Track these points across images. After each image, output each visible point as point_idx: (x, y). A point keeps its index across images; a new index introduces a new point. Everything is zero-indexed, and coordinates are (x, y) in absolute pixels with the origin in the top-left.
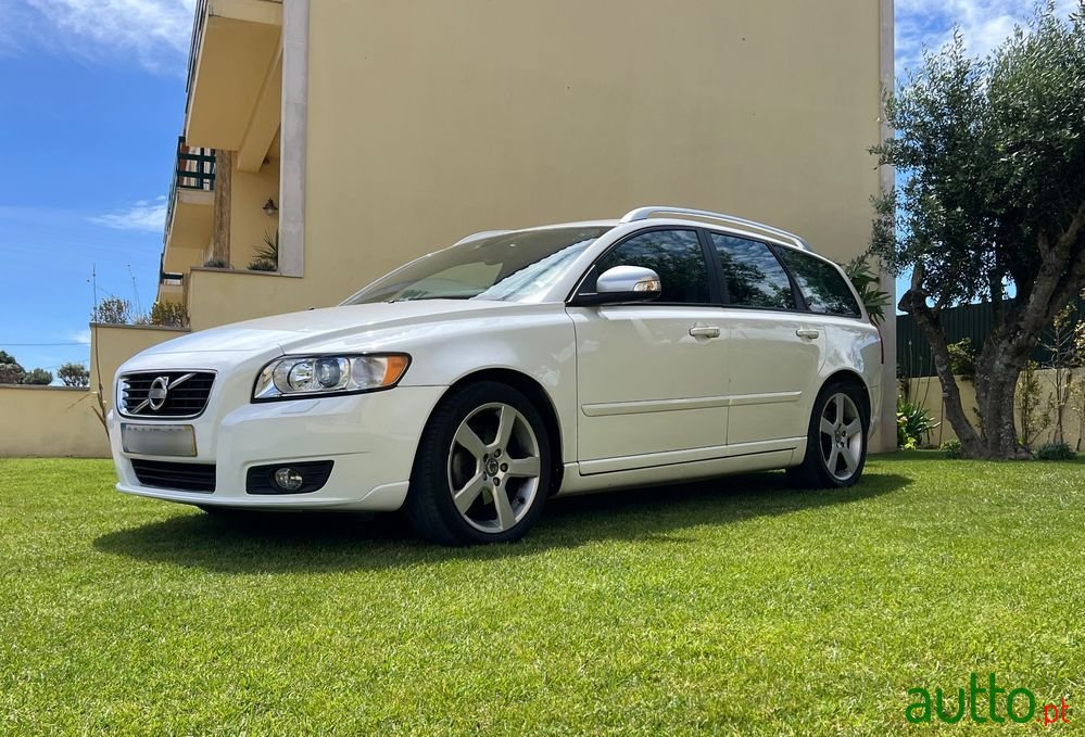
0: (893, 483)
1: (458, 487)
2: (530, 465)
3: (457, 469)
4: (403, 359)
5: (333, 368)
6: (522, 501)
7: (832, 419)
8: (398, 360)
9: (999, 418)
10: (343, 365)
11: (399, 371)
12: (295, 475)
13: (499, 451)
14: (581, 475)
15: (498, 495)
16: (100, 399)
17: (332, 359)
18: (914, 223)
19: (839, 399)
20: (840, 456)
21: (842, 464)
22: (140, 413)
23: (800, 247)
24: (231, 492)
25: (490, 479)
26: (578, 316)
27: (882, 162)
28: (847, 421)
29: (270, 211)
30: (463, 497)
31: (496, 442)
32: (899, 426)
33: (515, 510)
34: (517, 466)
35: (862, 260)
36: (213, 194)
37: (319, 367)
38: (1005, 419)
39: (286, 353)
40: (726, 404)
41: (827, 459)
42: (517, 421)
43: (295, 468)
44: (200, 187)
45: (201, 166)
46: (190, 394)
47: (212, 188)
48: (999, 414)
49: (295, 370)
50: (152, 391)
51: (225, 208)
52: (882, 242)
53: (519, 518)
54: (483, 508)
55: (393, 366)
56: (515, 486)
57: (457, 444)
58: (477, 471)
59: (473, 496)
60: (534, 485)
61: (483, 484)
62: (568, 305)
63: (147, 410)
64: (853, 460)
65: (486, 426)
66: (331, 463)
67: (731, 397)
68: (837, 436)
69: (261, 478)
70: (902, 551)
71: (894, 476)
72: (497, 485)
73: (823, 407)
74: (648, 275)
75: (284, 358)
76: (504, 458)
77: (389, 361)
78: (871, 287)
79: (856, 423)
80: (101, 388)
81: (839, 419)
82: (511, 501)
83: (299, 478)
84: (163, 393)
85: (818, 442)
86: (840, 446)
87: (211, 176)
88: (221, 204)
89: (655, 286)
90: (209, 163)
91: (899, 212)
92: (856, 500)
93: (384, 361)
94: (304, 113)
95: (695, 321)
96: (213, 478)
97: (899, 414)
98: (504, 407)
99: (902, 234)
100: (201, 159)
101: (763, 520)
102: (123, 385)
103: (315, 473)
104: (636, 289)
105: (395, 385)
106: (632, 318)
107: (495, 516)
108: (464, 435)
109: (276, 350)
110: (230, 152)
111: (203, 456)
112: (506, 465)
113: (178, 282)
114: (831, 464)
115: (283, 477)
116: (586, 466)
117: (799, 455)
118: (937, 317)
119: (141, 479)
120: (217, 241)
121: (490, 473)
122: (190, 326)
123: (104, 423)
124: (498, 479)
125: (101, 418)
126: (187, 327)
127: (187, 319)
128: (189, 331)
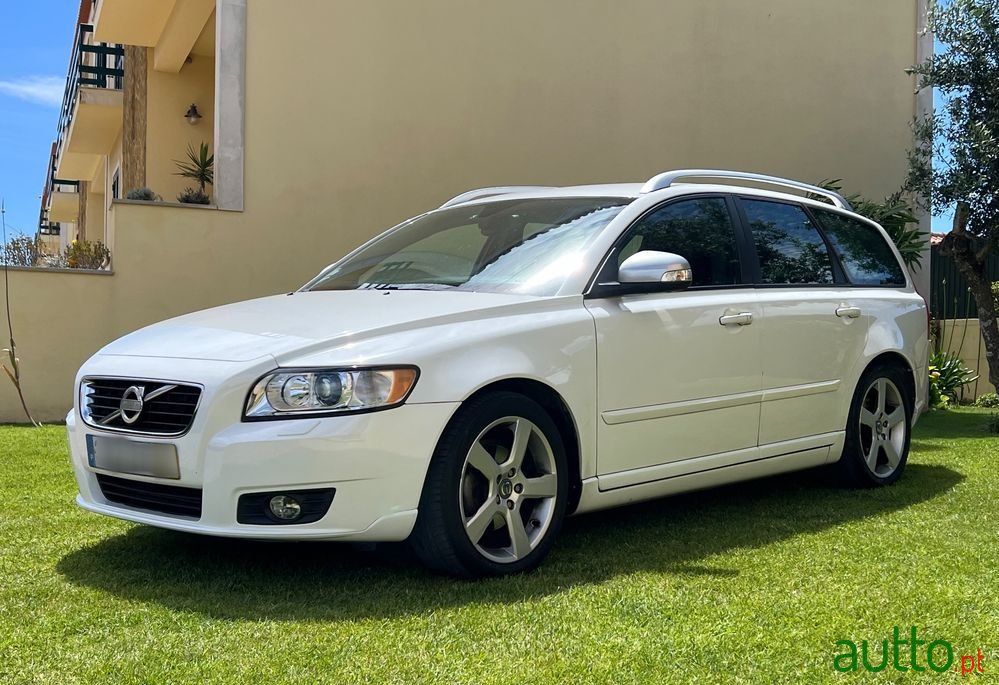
0: (940, 481)
1: (470, 513)
2: (547, 484)
3: (469, 493)
4: (409, 373)
5: (334, 384)
6: (537, 524)
7: (872, 407)
8: (406, 373)
10: (345, 380)
11: (406, 386)
12: (290, 503)
13: (513, 470)
14: (601, 491)
15: (512, 518)
16: (12, 356)
17: (332, 373)
18: (960, 154)
19: (881, 384)
20: (881, 450)
21: (882, 458)
22: (109, 424)
23: (838, 207)
24: (218, 521)
25: (504, 502)
26: (599, 310)
27: (925, 83)
28: (889, 409)
29: (193, 119)
30: (475, 525)
31: (510, 460)
32: (931, 382)
33: (530, 534)
34: (532, 486)
35: (896, 198)
36: (120, 94)
37: (319, 382)
39: (281, 365)
40: (758, 401)
41: (867, 454)
42: (533, 435)
43: (291, 496)
44: (101, 83)
45: (102, 61)
46: (171, 408)
47: (118, 85)
49: (288, 384)
50: (125, 402)
51: (138, 114)
52: (921, 176)
53: (534, 544)
54: (497, 536)
55: (399, 381)
56: (530, 507)
57: (469, 464)
58: (490, 495)
59: (485, 524)
60: (550, 507)
61: (496, 508)
62: (587, 297)
63: (119, 422)
64: (896, 454)
65: (498, 443)
66: (333, 491)
67: (764, 392)
68: (877, 426)
69: (254, 507)
70: (968, 593)
71: (940, 468)
72: (511, 508)
73: (864, 396)
74: (677, 263)
75: (277, 372)
76: (519, 478)
77: (396, 376)
78: (908, 227)
79: (900, 411)
80: (13, 344)
81: (880, 407)
82: (525, 525)
83: (297, 507)
84: (138, 405)
85: (857, 435)
86: (880, 437)
87: (118, 73)
88: (133, 108)
89: (686, 275)
90: (113, 56)
91: (939, 140)
92: (901, 506)
93: (390, 375)
94: (244, 17)
95: (727, 307)
96: (200, 505)
97: (931, 368)
98: (518, 420)
99: (943, 163)
100: (102, 50)
101: (802, 540)
102: (87, 390)
103: (315, 502)
104: (664, 279)
105: (402, 403)
106: (656, 309)
107: (508, 543)
108: (477, 455)
109: (269, 363)
110: (145, 48)
111: (187, 480)
112: (520, 485)
113: (71, 188)
114: (870, 460)
115: (278, 507)
116: (605, 480)
117: (836, 452)
118: (983, 263)
119: (107, 496)
120: (127, 150)
121: (503, 495)
122: (111, 268)
123: (17, 384)
124: (511, 501)
125: (13, 379)
126: (107, 269)
127: (108, 259)
128: (111, 274)
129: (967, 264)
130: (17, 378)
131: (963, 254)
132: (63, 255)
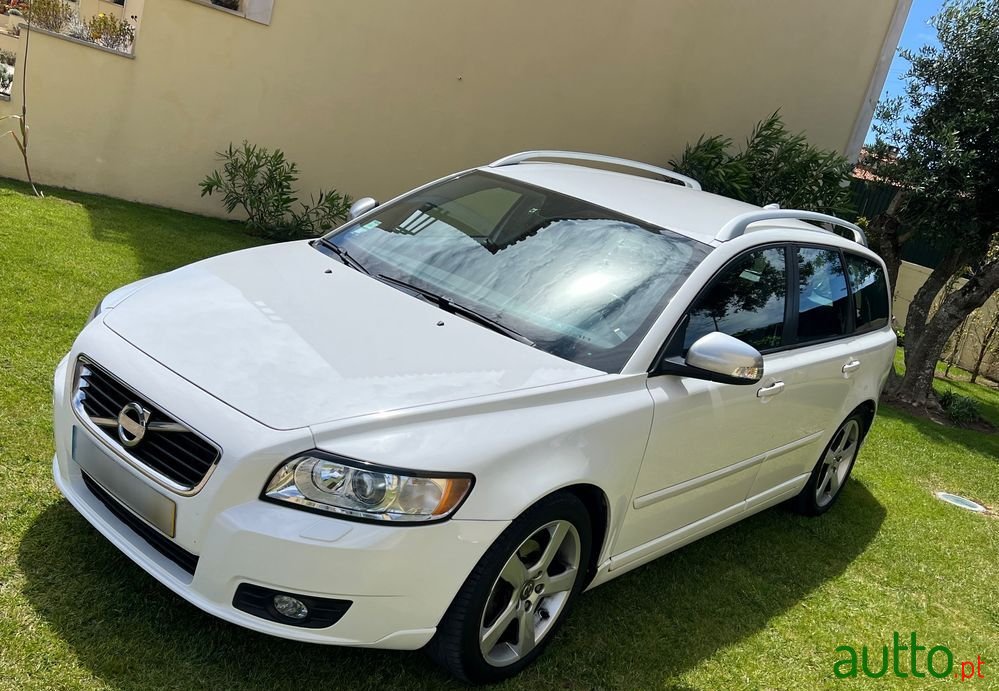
1: (488, 625)
2: (567, 577)
3: (492, 607)
4: (463, 482)
5: (377, 484)
6: (547, 617)
9: (924, 362)
10: (391, 482)
13: (540, 571)
14: (609, 571)
15: (526, 618)
16: (23, 124)
17: (378, 472)
19: (849, 425)
20: (829, 482)
21: (828, 488)
25: (522, 605)
26: (658, 392)
28: (847, 444)
30: (490, 637)
31: (540, 562)
34: (553, 583)
38: (928, 364)
39: (319, 447)
40: (761, 461)
41: (819, 487)
42: (568, 535)
48: (925, 356)
53: (539, 639)
55: (451, 490)
57: (501, 578)
58: (511, 603)
59: (501, 632)
60: (564, 598)
61: (514, 611)
62: (650, 376)
64: (838, 482)
66: (348, 604)
67: (768, 453)
72: (527, 609)
73: (834, 439)
76: (542, 579)
77: (449, 485)
79: (854, 446)
80: (24, 111)
81: (841, 446)
85: (818, 473)
86: (832, 471)
89: (757, 373)
98: (558, 523)
103: (327, 611)
105: (448, 518)
108: (510, 568)
109: (306, 439)
112: (542, 585)
114: (820, 491)
121: (524, 596)
122: (133, 50)
123: (24, 152)
124: (529, 602)
125: (21, 147)
126: (129, 50)
127: (132, 37)
128: (132, 57)
129: (889, 242)
130: (25, 146)
131: (889, 234)
132: (88, 24)
